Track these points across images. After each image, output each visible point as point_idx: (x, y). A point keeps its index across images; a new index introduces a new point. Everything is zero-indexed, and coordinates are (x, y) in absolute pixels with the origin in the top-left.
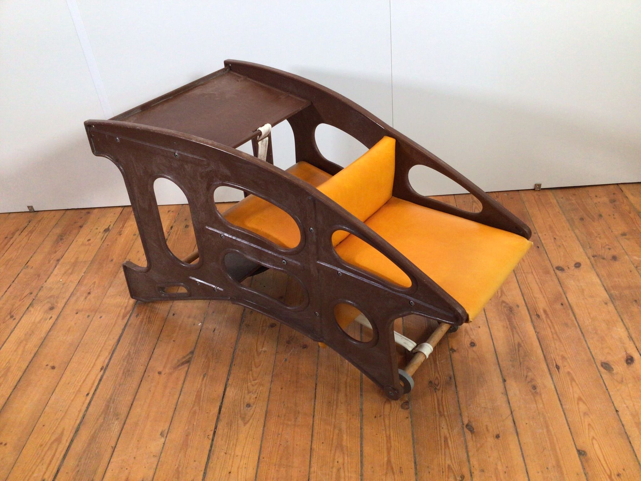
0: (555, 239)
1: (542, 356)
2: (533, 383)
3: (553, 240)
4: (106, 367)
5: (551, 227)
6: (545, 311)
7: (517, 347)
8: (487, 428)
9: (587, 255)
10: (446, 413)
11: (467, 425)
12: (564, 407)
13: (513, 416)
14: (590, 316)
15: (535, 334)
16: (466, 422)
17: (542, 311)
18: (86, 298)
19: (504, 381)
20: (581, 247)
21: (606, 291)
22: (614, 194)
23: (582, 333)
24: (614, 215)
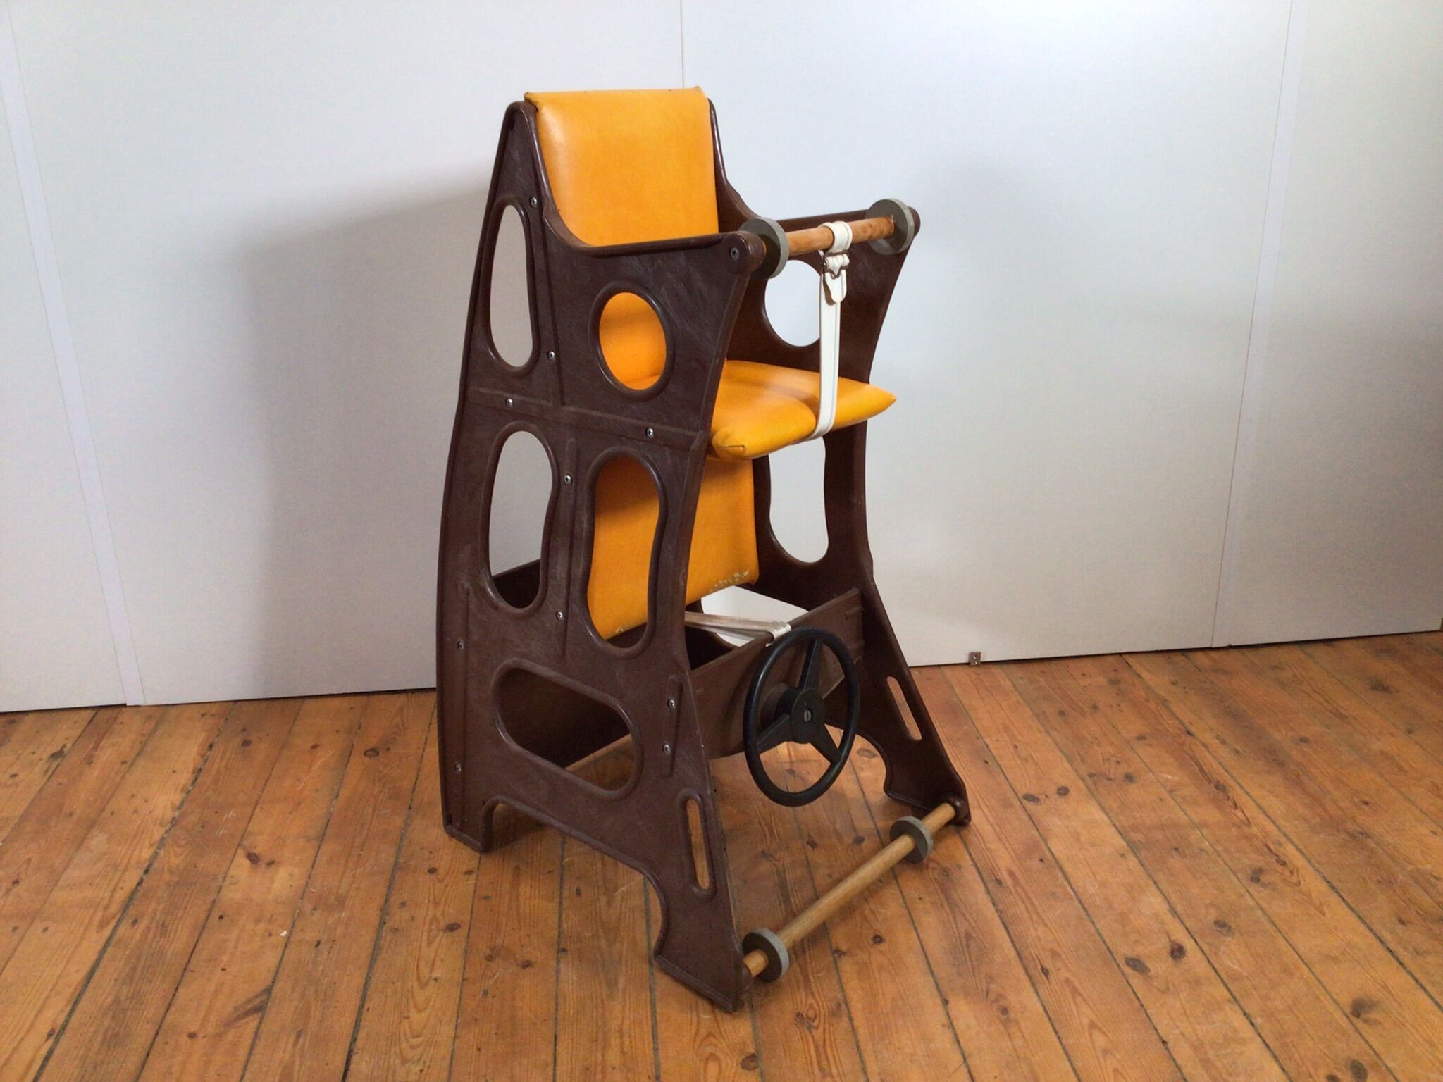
0: (1016, 747)
1: (1013, 953)
2: (1002, 1003)
3: (1012, 750)
4: (60, 1031)
5: (1006, 729)
7: (964, 940)
9: (1078, 774)
12: (1064, 1042)
13: (968, 1066)
14: (1095, 877)
15: (996, 915)
18: (8, 891)
19: (946, 1002)
20: (1064, 759)
21: (1121, 834)
22: (1116, 670)
23: (1084, 908)
24: (1119, 705)
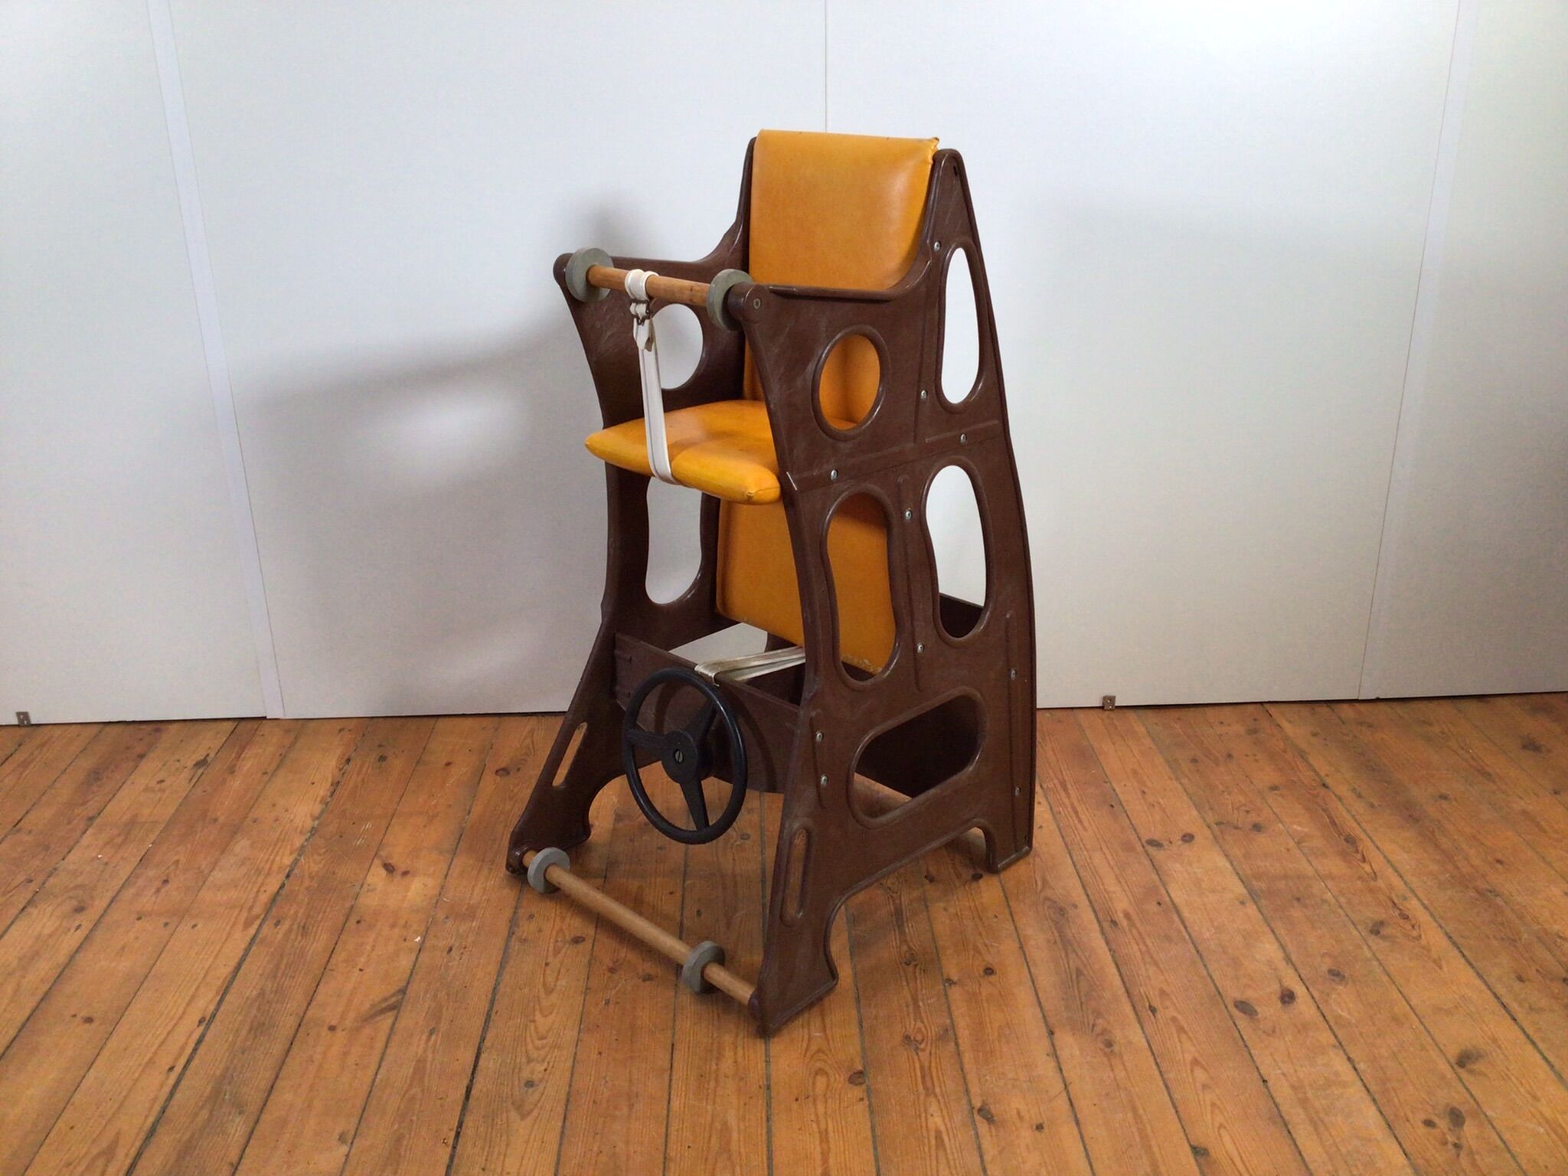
6: (1127, 916)
8: (1019, 1113)
10: (937, 1090)
11: (980, 1110)
13: (1068, 1092)
16: (978, 1104)
17: (1121, 915)
19: (1051, 1033)
21: (1242, 881)
